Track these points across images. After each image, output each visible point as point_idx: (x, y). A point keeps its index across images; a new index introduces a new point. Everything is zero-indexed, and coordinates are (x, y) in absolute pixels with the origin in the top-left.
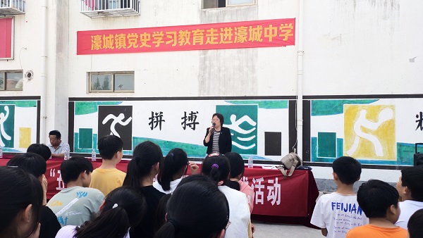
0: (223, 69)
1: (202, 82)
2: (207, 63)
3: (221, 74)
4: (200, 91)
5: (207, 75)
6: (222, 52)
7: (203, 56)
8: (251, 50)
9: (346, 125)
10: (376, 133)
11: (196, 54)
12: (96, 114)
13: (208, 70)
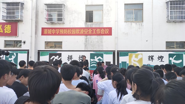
0: (92, 42)
1: (86, 46)
2: (87, 40)
3: (92, 43)
4: (85, 48)
5: (87, 44)
6: (92, 36)
7: (86, 38)
8: (101, 36)
11: (84, 37)
12: (48, 56)
13: (87, 42)
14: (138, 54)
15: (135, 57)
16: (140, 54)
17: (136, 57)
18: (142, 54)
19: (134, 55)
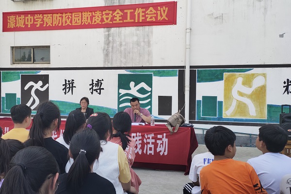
0: (124, 43)
1: (107, 55)
2: (111, 38)
3: (122, 48)
4: (105, 62)
5: (110, 49)
6: (123, 29)
7: (107, 33)
8: (147, 28)
9: (225, 89)
10: (250, 97)
11: (101, 31)
12: (19, 82)
13: (111, 45)
14: (253, 75)
15: (244, 84)
16: (258, 75)
17: (247, 82)
18: (264, 75)
19: (239, 78)
